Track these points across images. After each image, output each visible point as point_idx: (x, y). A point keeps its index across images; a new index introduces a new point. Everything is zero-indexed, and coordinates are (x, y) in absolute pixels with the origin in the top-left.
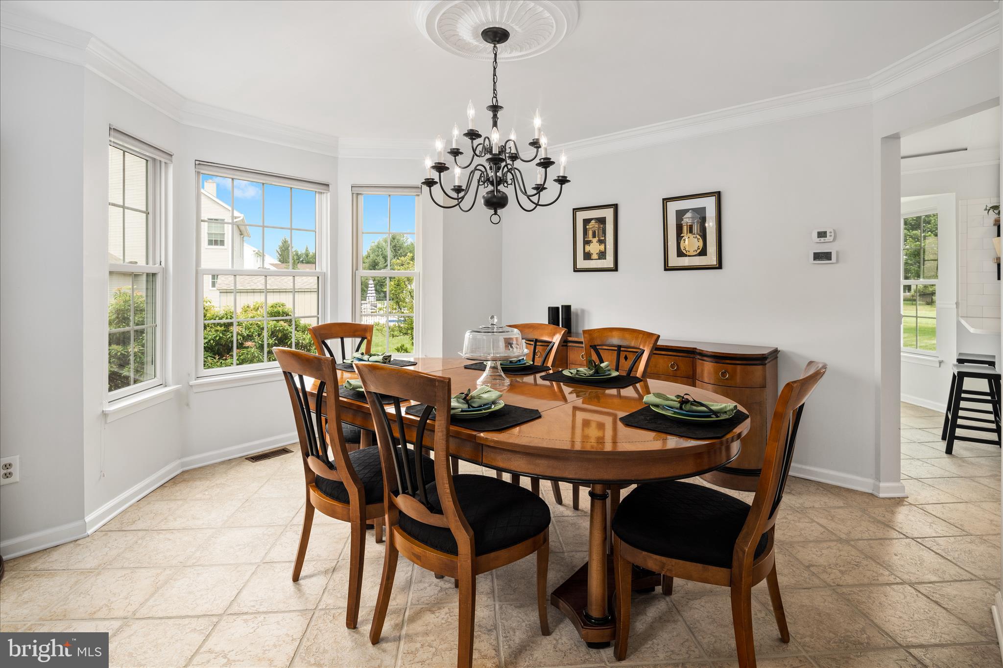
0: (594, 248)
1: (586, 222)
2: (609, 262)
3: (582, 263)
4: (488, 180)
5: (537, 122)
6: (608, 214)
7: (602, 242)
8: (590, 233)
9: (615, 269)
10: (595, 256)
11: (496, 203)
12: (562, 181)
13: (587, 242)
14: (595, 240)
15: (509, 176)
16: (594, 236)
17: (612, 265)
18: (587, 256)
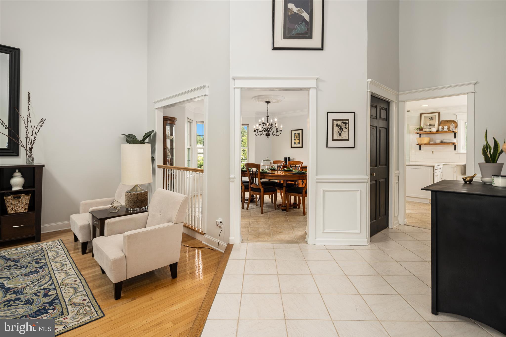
0: (297, 141)
1: (295, 134)
2: (300, 145)
3: (293, 145)
4: (267, 131)
5: (276, 120)
6: (300, 132)
7: (299, 139)
8: (296, 137)
9: (302, 147)
10: (297, 143)
11: (268, 135)
12: (281, 131)
13: (294, 140)
14: (297, 139)
15: (271, 130)
16: (297, 138)
17: (301, 146)
18: (295, 143)
